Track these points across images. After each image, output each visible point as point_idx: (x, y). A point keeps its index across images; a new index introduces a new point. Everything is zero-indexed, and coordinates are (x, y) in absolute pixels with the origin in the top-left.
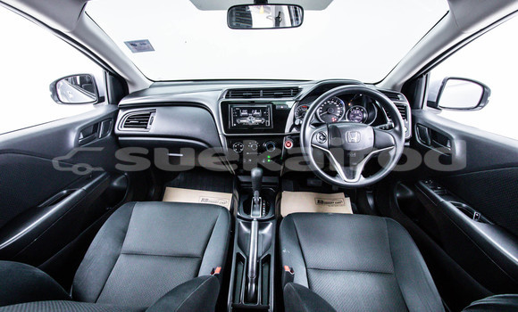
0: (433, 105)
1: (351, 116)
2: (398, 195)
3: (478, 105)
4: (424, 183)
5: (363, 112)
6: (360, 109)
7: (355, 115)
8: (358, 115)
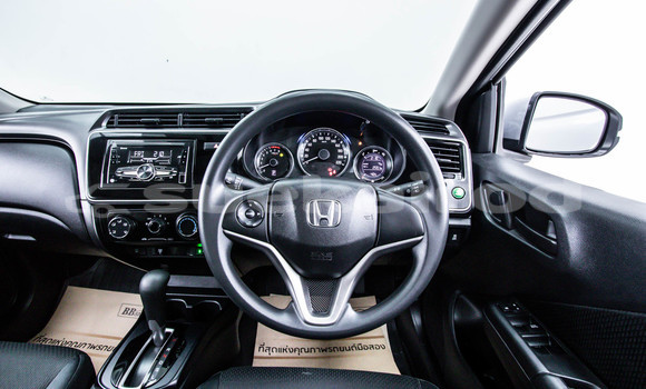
0: (515, 145)
1: (365, 165)
2: (455, 317)
3: (599, 147)
4: (502, 310)
5: (385, 158)
6: (381, 152)
7: (371, 164)
8: (376, 163)
